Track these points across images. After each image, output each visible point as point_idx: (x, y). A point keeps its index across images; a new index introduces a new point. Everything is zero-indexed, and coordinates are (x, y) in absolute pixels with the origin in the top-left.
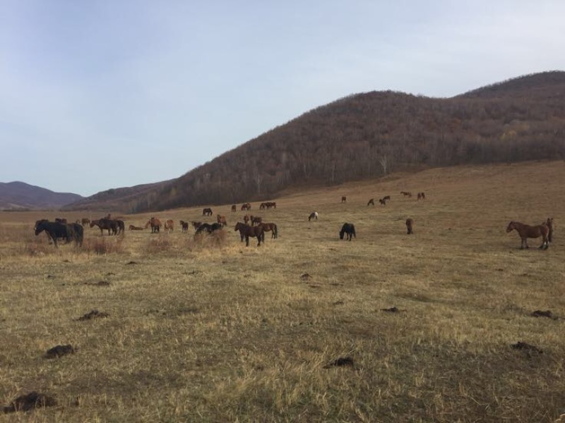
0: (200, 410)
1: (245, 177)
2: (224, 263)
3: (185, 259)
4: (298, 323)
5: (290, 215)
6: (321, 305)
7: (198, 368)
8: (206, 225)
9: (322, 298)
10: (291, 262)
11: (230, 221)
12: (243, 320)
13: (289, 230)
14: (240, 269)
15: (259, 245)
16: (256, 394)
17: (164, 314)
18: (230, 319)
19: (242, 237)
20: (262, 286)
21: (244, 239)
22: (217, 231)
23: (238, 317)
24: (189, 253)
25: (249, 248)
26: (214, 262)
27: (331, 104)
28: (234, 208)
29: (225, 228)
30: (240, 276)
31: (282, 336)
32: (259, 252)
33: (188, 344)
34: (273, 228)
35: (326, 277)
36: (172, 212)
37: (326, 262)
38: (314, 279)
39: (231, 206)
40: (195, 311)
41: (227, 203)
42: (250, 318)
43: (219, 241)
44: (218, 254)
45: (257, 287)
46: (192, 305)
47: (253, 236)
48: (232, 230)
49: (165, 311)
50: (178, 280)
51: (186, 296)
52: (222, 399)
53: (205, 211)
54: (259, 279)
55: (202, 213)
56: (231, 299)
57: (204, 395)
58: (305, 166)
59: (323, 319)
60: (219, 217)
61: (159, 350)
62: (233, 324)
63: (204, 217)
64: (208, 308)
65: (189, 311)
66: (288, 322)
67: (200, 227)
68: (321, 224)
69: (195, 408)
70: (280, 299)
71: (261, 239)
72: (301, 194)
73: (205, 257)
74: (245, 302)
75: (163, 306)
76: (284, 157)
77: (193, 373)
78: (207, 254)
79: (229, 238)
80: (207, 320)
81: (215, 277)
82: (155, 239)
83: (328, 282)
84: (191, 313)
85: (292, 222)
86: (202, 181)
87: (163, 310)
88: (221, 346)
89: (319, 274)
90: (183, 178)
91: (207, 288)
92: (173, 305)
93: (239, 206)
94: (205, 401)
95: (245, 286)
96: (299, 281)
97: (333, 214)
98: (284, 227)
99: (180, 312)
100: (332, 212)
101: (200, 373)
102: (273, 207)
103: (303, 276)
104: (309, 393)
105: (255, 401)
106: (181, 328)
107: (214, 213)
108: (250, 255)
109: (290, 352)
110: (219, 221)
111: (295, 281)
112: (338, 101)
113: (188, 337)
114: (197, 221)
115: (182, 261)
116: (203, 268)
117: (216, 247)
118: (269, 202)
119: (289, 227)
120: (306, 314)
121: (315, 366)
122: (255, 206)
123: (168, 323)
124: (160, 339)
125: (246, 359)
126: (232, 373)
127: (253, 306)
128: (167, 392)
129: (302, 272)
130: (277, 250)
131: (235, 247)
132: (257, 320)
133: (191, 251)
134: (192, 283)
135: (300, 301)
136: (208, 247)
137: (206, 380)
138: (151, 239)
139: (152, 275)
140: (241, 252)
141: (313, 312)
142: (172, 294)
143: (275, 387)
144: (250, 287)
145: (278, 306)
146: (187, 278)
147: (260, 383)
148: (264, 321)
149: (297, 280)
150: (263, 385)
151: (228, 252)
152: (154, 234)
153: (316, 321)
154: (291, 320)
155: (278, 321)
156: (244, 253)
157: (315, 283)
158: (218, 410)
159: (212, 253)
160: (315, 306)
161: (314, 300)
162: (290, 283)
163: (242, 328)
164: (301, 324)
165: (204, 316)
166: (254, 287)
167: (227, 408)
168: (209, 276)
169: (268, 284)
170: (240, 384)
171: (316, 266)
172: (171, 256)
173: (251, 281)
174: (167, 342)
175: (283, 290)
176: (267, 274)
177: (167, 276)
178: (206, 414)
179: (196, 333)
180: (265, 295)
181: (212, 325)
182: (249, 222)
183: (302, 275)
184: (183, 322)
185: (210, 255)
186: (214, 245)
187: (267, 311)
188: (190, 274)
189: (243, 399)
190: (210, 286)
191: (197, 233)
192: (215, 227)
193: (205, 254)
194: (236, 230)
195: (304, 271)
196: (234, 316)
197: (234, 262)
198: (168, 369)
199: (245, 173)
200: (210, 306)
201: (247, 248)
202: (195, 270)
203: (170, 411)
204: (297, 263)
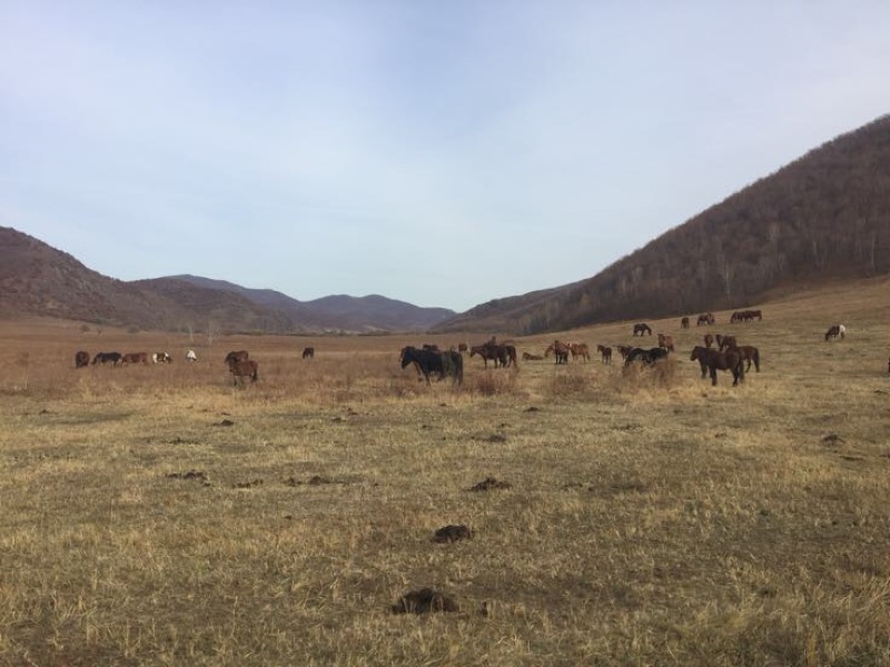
0: (672, 648)
1: (703, 270)
2: (676, 412)
3: (612, 405)
4: (828, 521)
5: (790, 332)
6: (870, 492)
7: (658, 580)
8: (639, 351)
9: (872, 480)
10: (799, 413)
11: (680, 343)
12: (725, 510)
13: (791, 357)
14: (707, 424)
15: (735, 383)
16: (766, 635)
17: (590, 489)
18: (700, 505)
20: (751, 454)
21: (708, 374)
23: (716, 504)
24: (617, 395)
25: (719, 389)
26: (659, 410)
28: (685, 322)
29: (671, 355)
30: (708, 435)
31: (800, 543)
32: (736, 396)
33: (637, 541)
34: (752, 354)
35: (874, 442)
36: (584, 331)
37: (871, 416)
38: (850, 445)
40: (640, 488)
41: (674, 314)
42: (738, 508)
43: (664, 378)
44: (665, 399)
45: (743, 455)
46: (633, 479)
47: (724, 369)
48: (686, 359)
49: (592, 485)
50: (605, 438)
51: (622, 464)
52: (707, 636)
53: (637, 328)
54: (742, 441)
56: (698, 472)
57: (676, 626)
59: (876, 517)
60: (661, 337)
61: (592, 545)
62: (708, 514)
63: (635, 338)
64: (660, 484)
65: (632, 487)
66: (808, 518)
67: (630, 354)
68: (852, 346)
69: (663, 644)
70: (787, 479)
71: (738, 376)
72: (808, 293)
73: (643, 402)
74: (723, 480)
75: (588, 476)
77: (651, 587)
78: (646, 397)
79: (682, 372)
80: (662, 504)
81: (665, 436)
82: (563, 373)
83: (878, 450)
84: (635, 491)
85: (795, 344)
86: (630, 280)
87: (588, 484)
88: (693, 550)
89: (858, 436)
91: (654, 453)
92: (604, 477)
93: (693, 319)
94: (679, 636)
95: (720, 452)
96: (818, 448)
97: (876, 328)
98: (780, 353)
99: (616, 488)
100: (872, 325)
101: (662, 589)
103: (826, 439)
104: (867, 648)
106: (621, 514)
108: (721, 401)
109: (819, 572)
110: (661, 344)
111: (810, 447)
113: (634, 530)
114: (627, 344)
115: (607, 408)
116: (641, 419)
117: (661, 386)
119: (789, 352)
120: (843, 507)
121: (872, 601)
122: (721, 317)
123: (599, 504)
124: (591, 527)
125: (739, 575)
126: (718, 596)
127: (739, 487)
128: (614, 612)
129: (823, 432)
130: (771, 393)
131: (693, 387)
132: (751, 511)
133: (620, 392)
134: (627, 443)
135: (827, 484)
136: (646, 387)
137: (676, 602)
138: (557, 373)
139: (564, 430)
140: (705, 396)
141: (855, 503)
142: (599, 460)
144: (728, 454)
145: (786, 490)
146: (619, 435)
147: (771, 617)
148: (763, 513)
149: (815, 442)
150: (777, 621)
151: (682, 395)
152: (560, 366)
153: (864, 520)
154: (814, 516)
155: (790, 516)
156: (709, 396)
157: (849, 453)
158: (703, 653)
159: (653, 397)
160: (858, 493)
161: (855, 483)
162: (802, 450)
163: (726, 523)
164: (834, 523)
165: (655, 497)
166: (736, 455)
167: (718, 652)
168: (656, 433)
169: (762, 451)
170: (735, 615)
171: (850, 421)
172: (590, 400)
173: (727, 444)
174: (603, 536)
175: (791, 462)
176: (757, 434)
177: (587, 431)
178: (683, 657)
179: (648, 524)
180: (758, 469)
181: (672, 513)
183: (823, 436)
184: (624, 504)
185: (650, 399)
186: (657, 383)
187: (766, 497)
188: (622, 428)
189: (744, 641)
190: (658, 450)
191: (627, 364)
192: (655, 355)
193: (643, 397)
194: (693, 359)
195: (828, 430)
196: (707, 501)
197: (695, 412)
198: (610, 577)
199: (701, 262)
200: (664, 481)
201: (714, 388)
202: (630, 423)
203: (623, 642)
204: (811, 415)
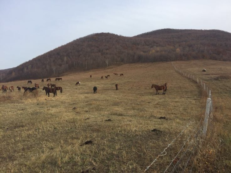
0: (23, 170)
1: (48, 67)
2: (38, 104)
3: (19, 104)
4: (70, 128)
5: (68, 83)
6: (80, 120)
7: (23, 151)
8: (29, 88)
9: (81, 117)
10: (68, 103)
11: (41, 86)
12: (45, 129)
13: (68, 89)
14: (45, 107)
15: (54, 96)
16: (49, 160)
17: (7, 129)
18: (39, 129)
19: (46, 93)
20: (55, 114)
22: (34, 91)
23: (43, 128)
24: (21, 101)
25: (50, 98)
26: (33, 104)
27: (85, 37)
28: (43, 80)
29: (39, 90)
30: (45, 110)
31: (62, 135)
32: (54, 99)
33: (19, 141)
34: (60, 89)
35: (83, 108)
36: (13, 83)
37: (83, 102)
38: (78, 110)
39: (41, 80)
40: (23, 126)
41: (40, 78)
42: (49, 128)
43: (36, 95)
44: (35, 101)
45: (53, 114)
46: (21, 124)
47: (51, 92)
48: (42, 90)
49: (8, 127)
50: (15, 113)
51: (19, 120)
52: (34, 164)
53: (28, 82)
54: (53, 111)
55: (27, 83)
56: (40, 120)
57: (25, 163)
58: (74, 63)
59: (80, 126)
60: (36, 85)
61: (4, 145)
62: (40, 131)
64: (29, 124)
65: (20, 127)
66: (65, 128)
67: (26, 89)
68: (81, 87)
69: (21, 169)
70: (63, 119)
71: (55, 93)
72: (73, 74)
73: (29, 102)
74: (46, 121)
75: (7, 125)
76: (65, 59)
77: (20, 154)
79: (40, 94)
80: (28, 130)
81: (33, 111)
82: (4, 95)
83: (84, 110)
84: (21, 127)
85: (69, 86)
86: (27, 69)
87: (7, 127)
88: (35, 141)
89: (80, 107)
90: (18, 67)
91: (29, 116)
92: (13, 124)
93: (45, 80)
94: (26, 165)
95: (47, 114)
96: (71, 111)
97: (86, 83)
98: (66, 88)
99: (15, 127)
101: (24, 154)
102: (61, 80)
103: (73, 109)
104: (73, 157)
105: (49, 163)
106: (15, 134)
107: (33, 83)
108: (50, 101)
109: (66, 141)
110: (36, 86)
111: (69, 111)
112: (88, 36)
113: (18, 138)
114: (25, 86)
115: (17, 105)
116: (27, 107)
117: (34, 98)
118: (59, 78)
119: (68, 88)
120: (74, 124)
121: (76, 145)
122: (53, 79)
123: (9, 133)
124: (5, 140)
125: (46, 145)
126: (39, 152)
127: (50, 122)
128: (7, 163)
129: (73, 107)
130: (63, 98)
131: (43, 97)
132: (52, 128)
133: (22, 100)
134: (21, 114)
135: (71, 119)
136: (30, 98)
137: (27, 156)
138: (2, 95)
139: (2, 112)
140: (46, 100)
141: (76, 123)
142: (11, 120)
143: (58, 156)
144: (49, 114)
145: (61, 122)
146: (19, 112)
147: (51, 155)
148: (55, 128)
149: (71, 109)
150: (53, 156)
151: (40, 100)
153: (78, 127)
154: (67, 127)
155: (61, 128)
157: (78, 111)
158: (32, 169)
159: (32, 101)
160: (78, 121)
161: (77, 118)
162: (67, 112)
163: (44, 132)
164: (71, 128)
165: (27, 128)
166: (51, 114)
167: (36, 167)
168: (30, 111)
169: (58, 113)
170: (42, 156)
171: (79, 104)
172: (12, 103)
173: (50, 112)
174: (8, 141)
175: (64, 115)
176: (57, 108)
177: (10, 111)
178: (26, 171)
179: (23, 136)
180: (56, 117)
181: (30, 132)
182: (50, 87)
183: (73, 108)
184: (17, 131)
185: (31, 101)
186: (33, 97)
187: (56, 124)
188: (21, 110)
189: (44, 163)
190: (30, 115)
191: (25, 92)
192: (33, 89)
193: (29, 101)
194: (43, 90)
195: (74, 106)
196: (41, 128)
197: (43, 104)
198: (8, 153)
199: (47, 65)
200: (30, 124)
201: (49, 98)
202: (24, 108)
203: (8, 171)
204: (71, 103)
